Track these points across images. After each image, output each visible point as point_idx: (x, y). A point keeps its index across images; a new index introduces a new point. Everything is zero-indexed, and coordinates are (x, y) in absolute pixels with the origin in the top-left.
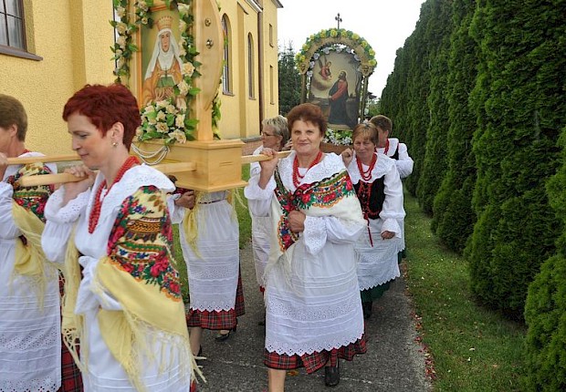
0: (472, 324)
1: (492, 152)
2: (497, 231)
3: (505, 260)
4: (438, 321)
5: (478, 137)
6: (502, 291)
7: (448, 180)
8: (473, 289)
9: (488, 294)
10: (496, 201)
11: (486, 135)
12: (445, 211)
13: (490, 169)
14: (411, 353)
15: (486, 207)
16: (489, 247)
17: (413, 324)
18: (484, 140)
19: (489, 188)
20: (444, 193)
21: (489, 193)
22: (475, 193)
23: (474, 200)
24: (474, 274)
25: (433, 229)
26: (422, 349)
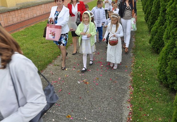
0: (155, 94)
1: (174, 15)
2: (172, 53)
3: (174, 68)
4: (140, 91)
5: (170, 5)
6: (171, 81)
7: (159, 21)
8: (159, 77)
9: (165, 81)
10: (174, 39)
11: (173, 5)
12: (155, 35)
13: (173, 23)
14: (124, 108)
15: (169, 41)
16: (167, 61)
17: (129, 92)
18: (172, 8)
19: (171, 32)
20: (156, 27)
21: (171, 35)
22: (165, 33)
23: (164, 37)
24: (160, 71)
25: (150, 42)
26: (129, 106)
